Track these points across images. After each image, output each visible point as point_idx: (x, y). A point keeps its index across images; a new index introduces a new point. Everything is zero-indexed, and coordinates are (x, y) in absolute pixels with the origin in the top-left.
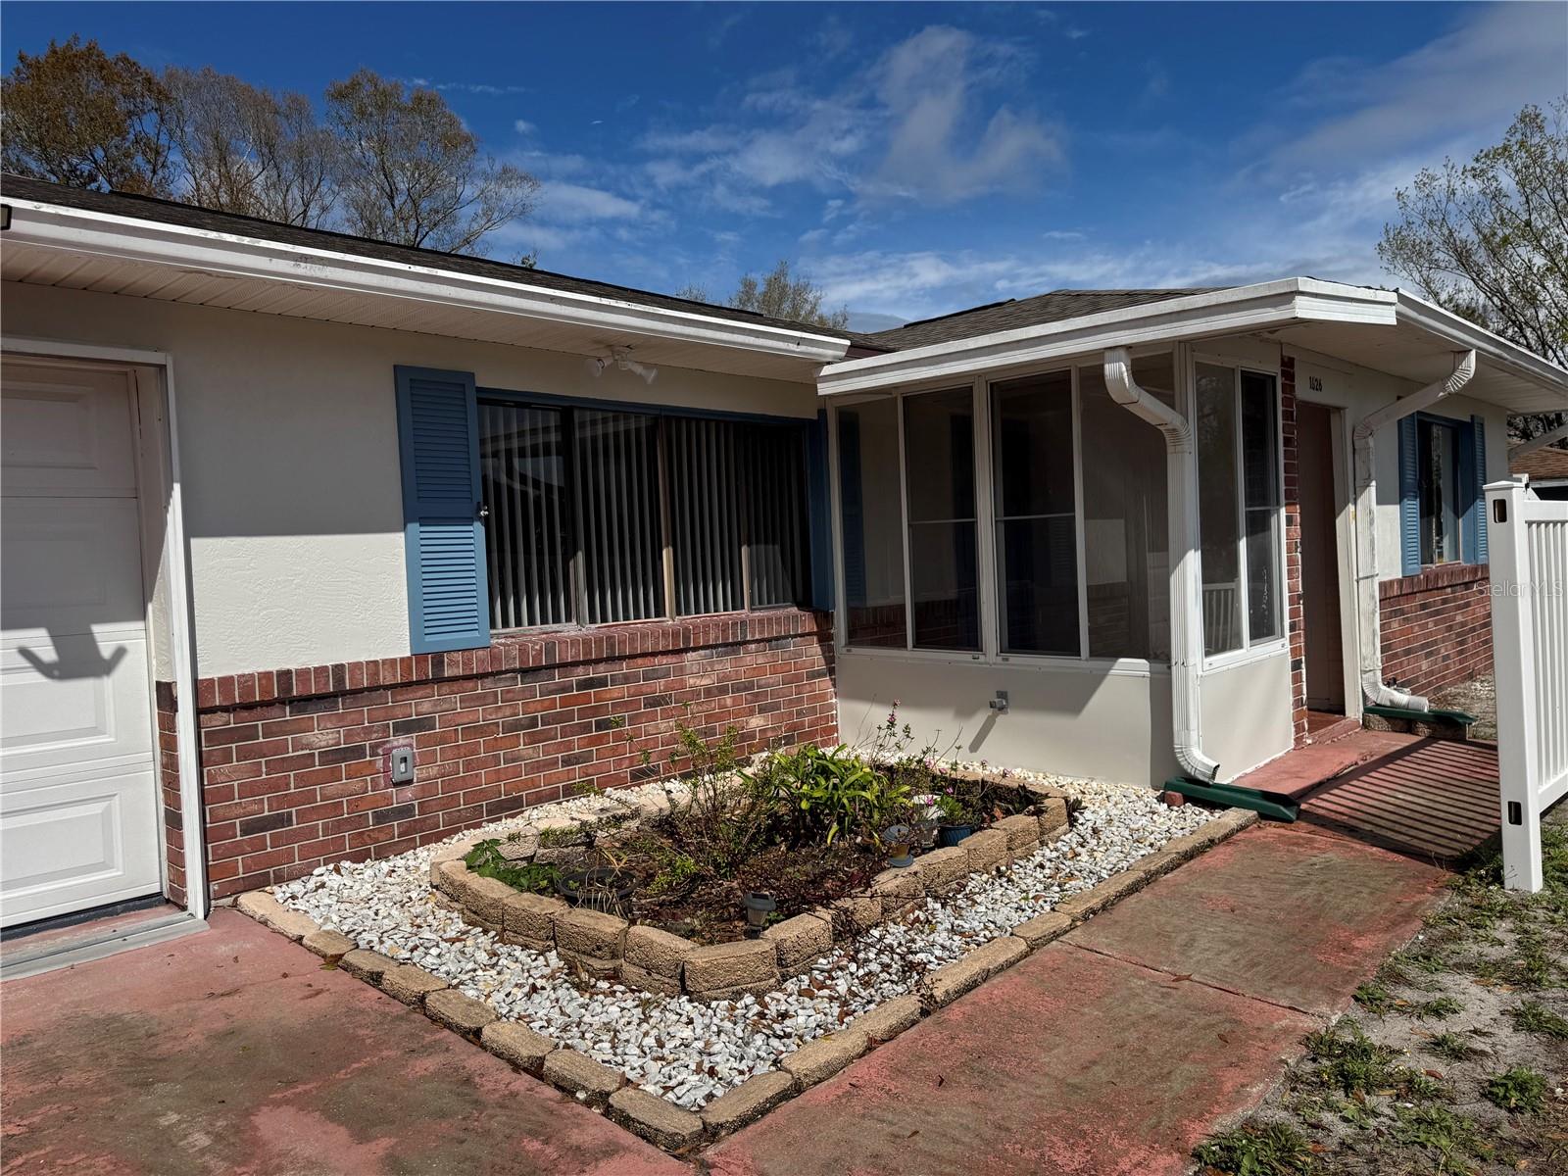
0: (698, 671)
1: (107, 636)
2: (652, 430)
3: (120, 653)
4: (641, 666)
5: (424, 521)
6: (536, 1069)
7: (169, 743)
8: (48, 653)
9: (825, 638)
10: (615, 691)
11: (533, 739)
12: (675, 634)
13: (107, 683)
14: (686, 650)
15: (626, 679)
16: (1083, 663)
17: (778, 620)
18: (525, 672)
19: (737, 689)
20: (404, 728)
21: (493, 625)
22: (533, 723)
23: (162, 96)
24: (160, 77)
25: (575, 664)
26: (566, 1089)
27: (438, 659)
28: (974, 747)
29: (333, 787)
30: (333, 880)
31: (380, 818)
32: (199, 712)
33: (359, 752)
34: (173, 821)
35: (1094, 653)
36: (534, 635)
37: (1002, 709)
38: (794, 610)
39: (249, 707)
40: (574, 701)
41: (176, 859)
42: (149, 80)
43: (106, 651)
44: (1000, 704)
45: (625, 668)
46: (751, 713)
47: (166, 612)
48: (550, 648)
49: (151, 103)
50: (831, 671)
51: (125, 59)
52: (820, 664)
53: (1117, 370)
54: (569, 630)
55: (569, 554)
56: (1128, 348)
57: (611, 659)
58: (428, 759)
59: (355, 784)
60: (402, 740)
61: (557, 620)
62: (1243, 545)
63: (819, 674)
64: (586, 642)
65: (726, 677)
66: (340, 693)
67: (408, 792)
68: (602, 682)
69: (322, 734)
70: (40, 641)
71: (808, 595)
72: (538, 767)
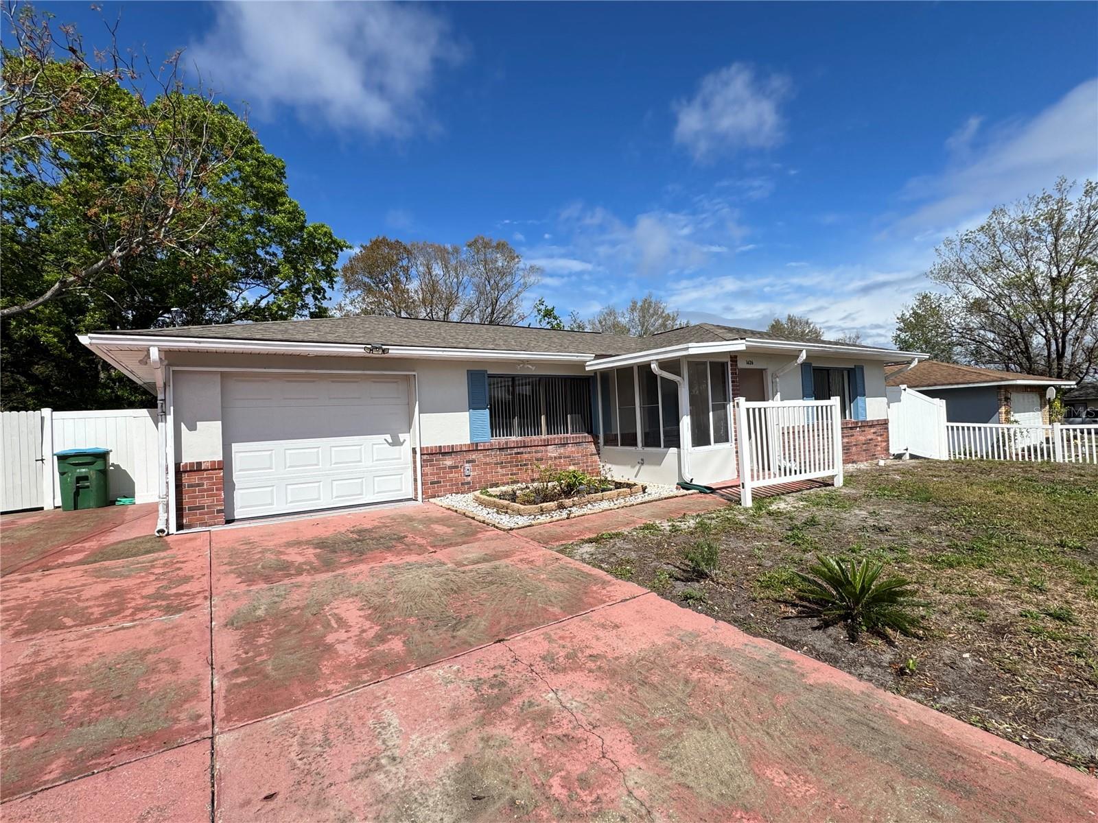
0: (552, 451)
1: (402, 437)
2: (539, 381)
3: (405, 440)
4: (534, 449)
5: (473, 409)
6: (484, 522)
7: (415, 462)
8: (390, 441)
9: (596, 443)
10: (526, 456)
11: (502, 468)
12: (544, 440)
13: (402, 447)
14: (548, 445)
15: (529, 453)
16: (662, 449)
17: (579, 437)
18: (500, 449)
19: (565, 457)
20: (468, 462)
21: (492, 436)
22: (502, 463)
23: (409, 252)
24: (409, 247)
25: (514, 448)
26: (488, 524)
27: (477, 444)
28: (636, 476)
29: (451, 475)
30: (450, 497)
31: (462, 484)
32: (421, 455)
33: (457, 467)
34: (415, 480)
35: (665, 447)
36: (503, 439)
37: (642, 464)
38: (586, 434)
39: (432, 454)
40: (514, 458)
41: (416, 489)
42: (405, 248)
43: (402, 441)
44: (642, 463)
45: (529, 449)
46: (570, 465)
47: (415, 431)
48: (507, 443)
49: (405, 256)
50: (599, 454)
51: (397, 241)
52: (595, 451)
53: (654, 366)
54: (513, 438)
55: (514, 418)
56: (657, 360)
57: (524, 447)
58: (474, 470)
59: (457, 475)
60: (468, 465)
61: (511, 435)
62: (711, 414)
63: (595, 455)
64: (517, 441)
65: (561, 454)
66: (453, 452)
67: (469, 478)
68: (522, 453)
69: (449, 462)
70: (388, 437)
71: (592, 431)
72: (503, 475)
